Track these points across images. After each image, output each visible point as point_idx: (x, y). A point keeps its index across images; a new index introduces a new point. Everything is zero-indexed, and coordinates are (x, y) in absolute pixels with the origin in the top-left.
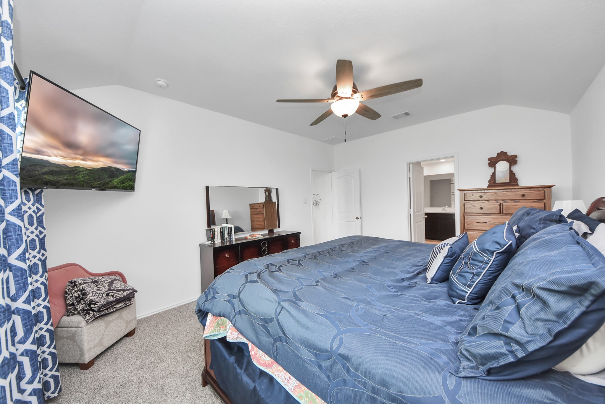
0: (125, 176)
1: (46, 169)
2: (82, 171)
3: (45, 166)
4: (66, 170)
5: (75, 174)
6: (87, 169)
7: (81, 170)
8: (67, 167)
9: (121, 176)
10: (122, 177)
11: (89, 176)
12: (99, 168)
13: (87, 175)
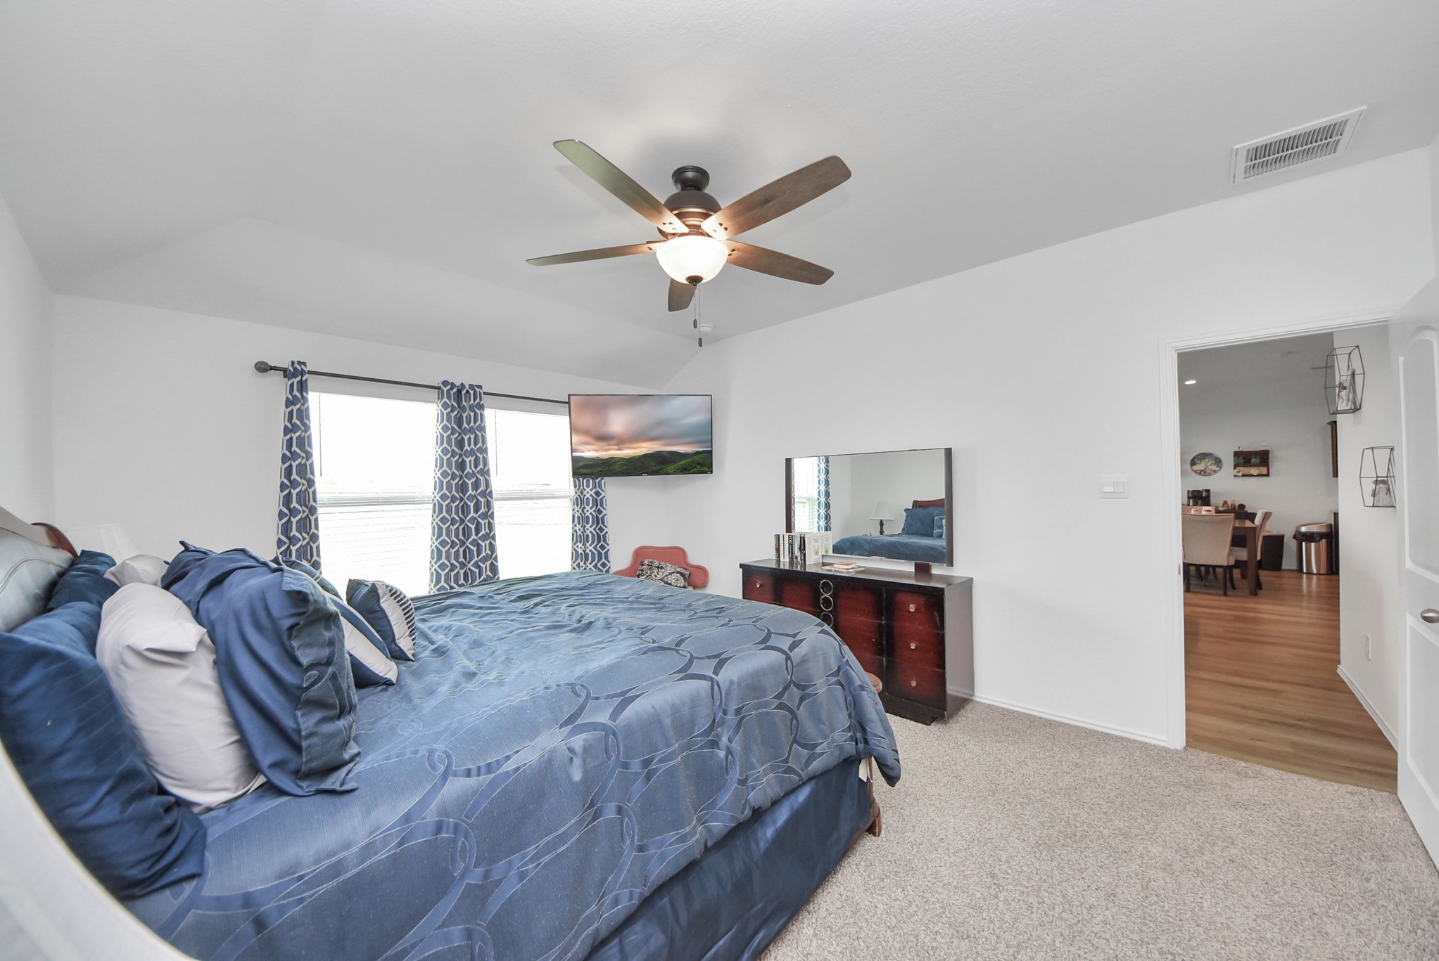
0: (689, 460)
1: (581, 464)
2: (618, 462)
3: (579, 462)
4: (600, 462)
5: (610, 465)
6: (624, 459)
7: (616, 460)
8: (601, 459)
9: (681, 460)
10: (683, 462)
11: (628, 465)
12: (641, 456)
13: (625, 464)
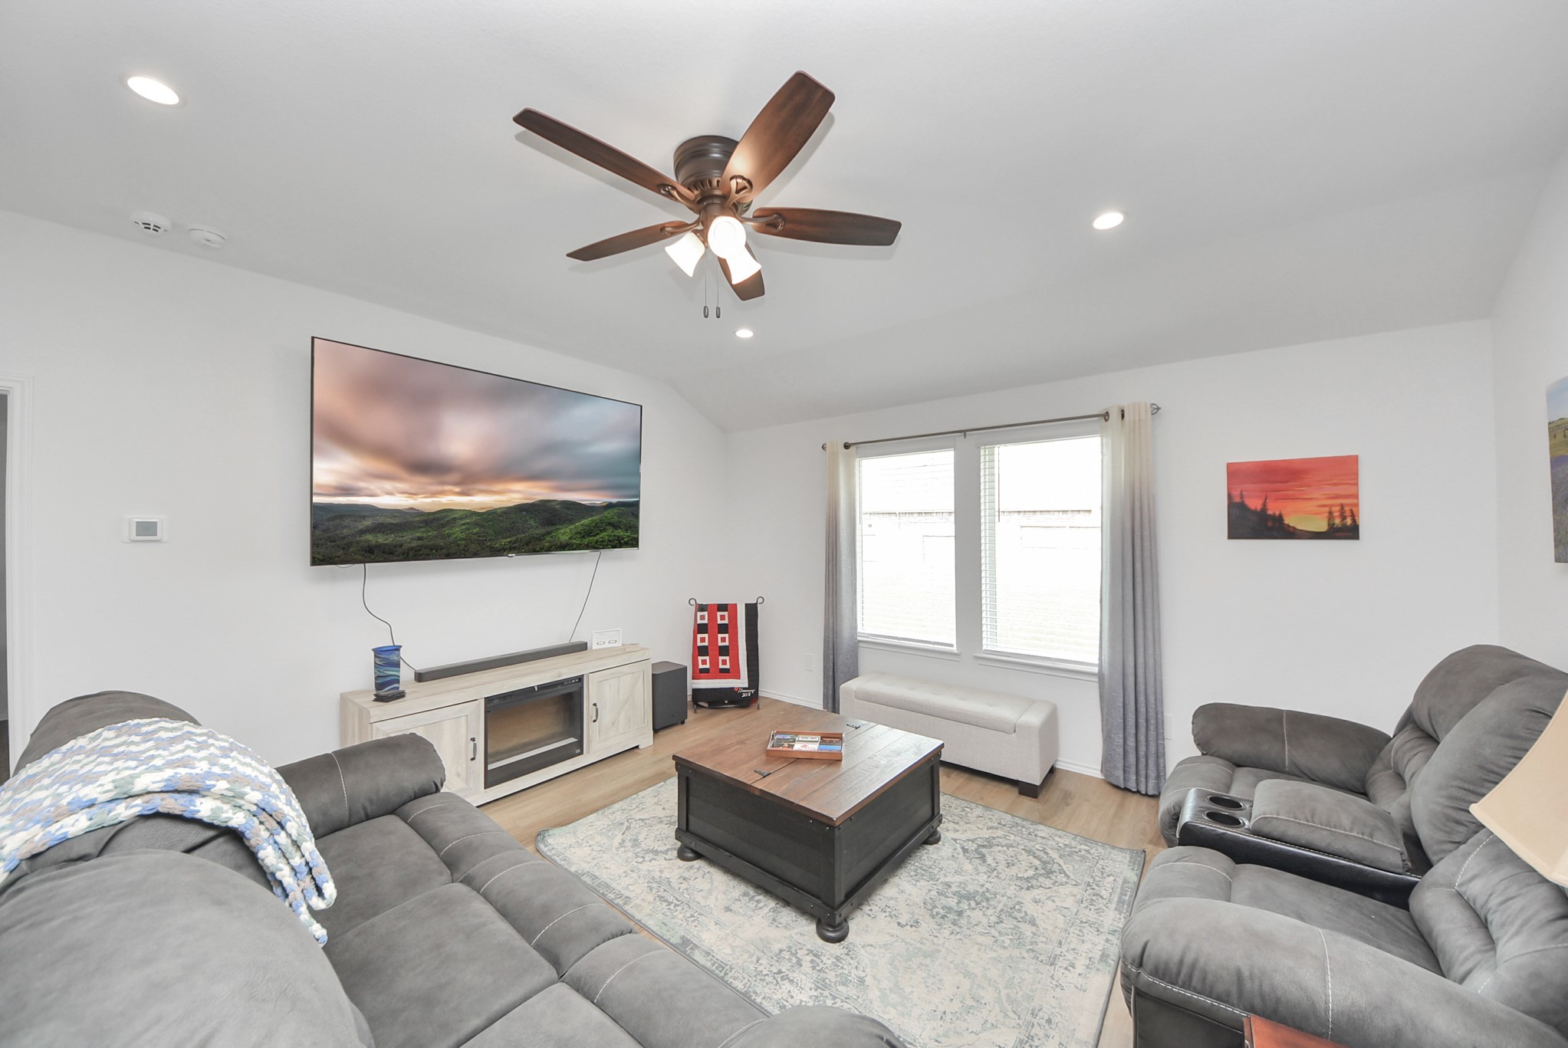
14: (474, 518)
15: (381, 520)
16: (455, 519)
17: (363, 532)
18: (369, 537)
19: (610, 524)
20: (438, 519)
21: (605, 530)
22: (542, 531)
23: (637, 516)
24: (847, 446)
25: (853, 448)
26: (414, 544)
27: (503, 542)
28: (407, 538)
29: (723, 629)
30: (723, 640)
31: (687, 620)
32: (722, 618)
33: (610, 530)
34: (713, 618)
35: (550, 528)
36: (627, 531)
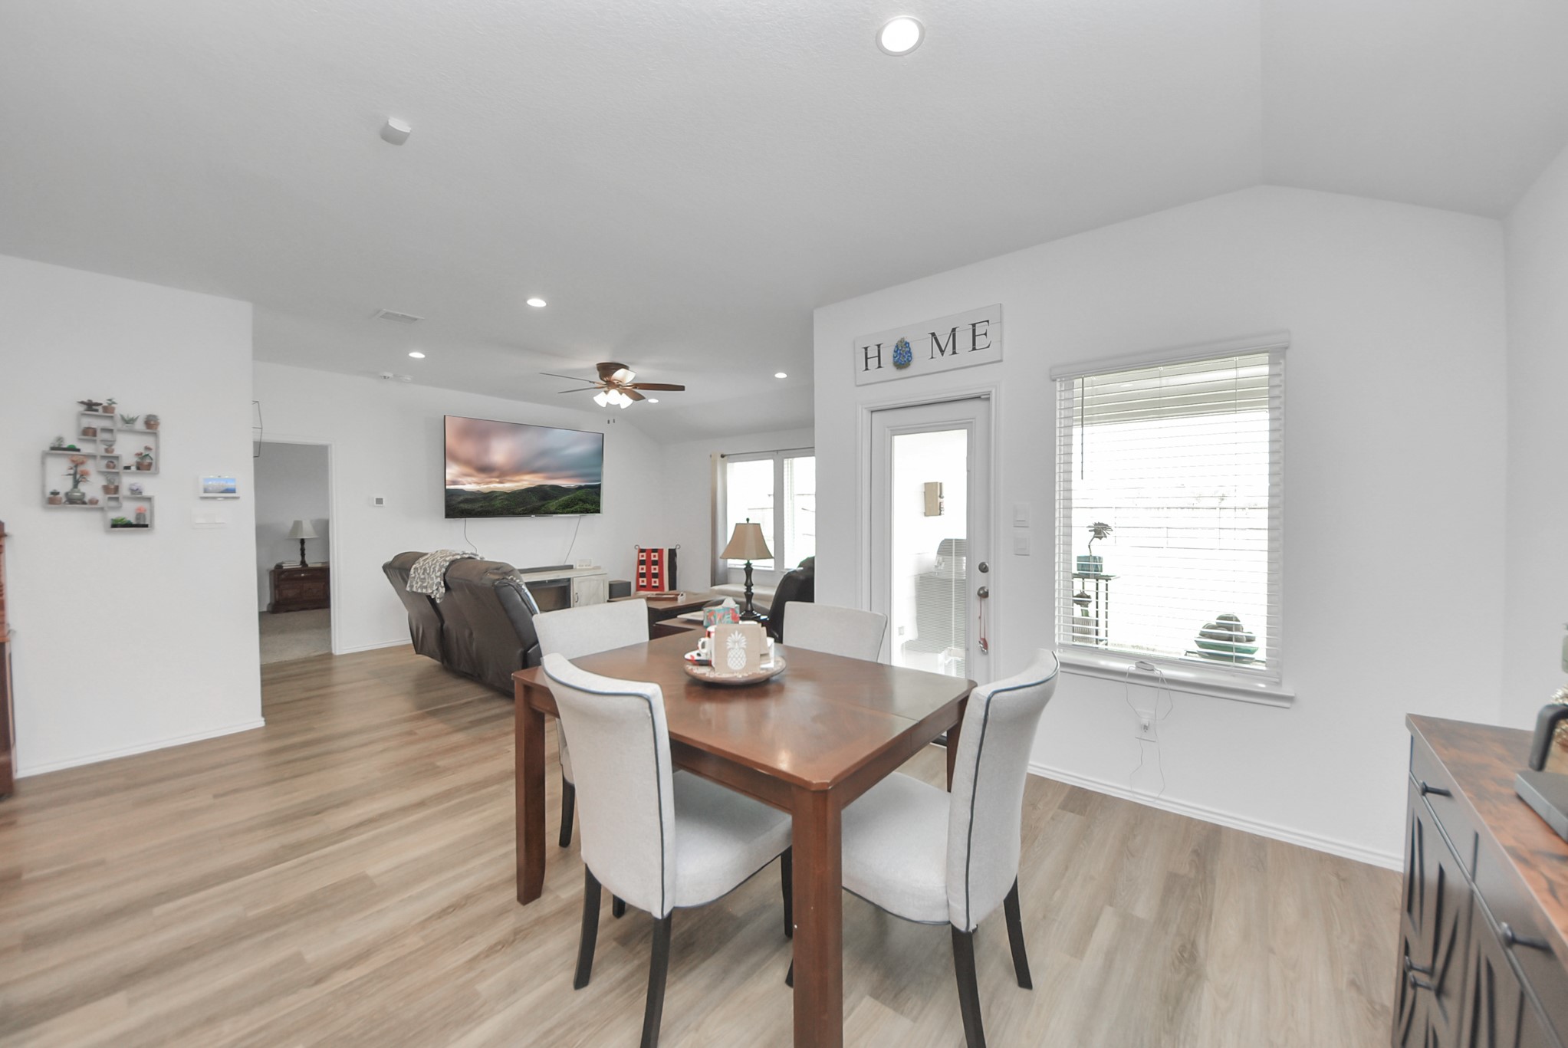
14: (506, 496)
15: (466, 497)
16: (497, 496)
17: (460, 503)
18: (462, 505)
19: (580, 500)
20: (488, 497)
21: (577, 504)
22: (540, 504)
23: (598, 494)
24: (723, 456)
25: (725, 458)
26: (479, 509)
27: (520, 509)
28: (476, 506)
29: (655, 563)
30: (655, 569)
31: (634, 557)
32: (654, 557)
33: (581, 504)
34: (649, 556)
35: (544, 503)
36: (592, 505)
